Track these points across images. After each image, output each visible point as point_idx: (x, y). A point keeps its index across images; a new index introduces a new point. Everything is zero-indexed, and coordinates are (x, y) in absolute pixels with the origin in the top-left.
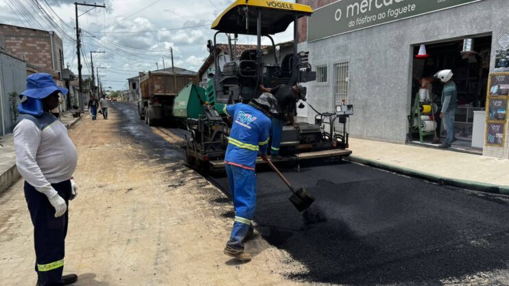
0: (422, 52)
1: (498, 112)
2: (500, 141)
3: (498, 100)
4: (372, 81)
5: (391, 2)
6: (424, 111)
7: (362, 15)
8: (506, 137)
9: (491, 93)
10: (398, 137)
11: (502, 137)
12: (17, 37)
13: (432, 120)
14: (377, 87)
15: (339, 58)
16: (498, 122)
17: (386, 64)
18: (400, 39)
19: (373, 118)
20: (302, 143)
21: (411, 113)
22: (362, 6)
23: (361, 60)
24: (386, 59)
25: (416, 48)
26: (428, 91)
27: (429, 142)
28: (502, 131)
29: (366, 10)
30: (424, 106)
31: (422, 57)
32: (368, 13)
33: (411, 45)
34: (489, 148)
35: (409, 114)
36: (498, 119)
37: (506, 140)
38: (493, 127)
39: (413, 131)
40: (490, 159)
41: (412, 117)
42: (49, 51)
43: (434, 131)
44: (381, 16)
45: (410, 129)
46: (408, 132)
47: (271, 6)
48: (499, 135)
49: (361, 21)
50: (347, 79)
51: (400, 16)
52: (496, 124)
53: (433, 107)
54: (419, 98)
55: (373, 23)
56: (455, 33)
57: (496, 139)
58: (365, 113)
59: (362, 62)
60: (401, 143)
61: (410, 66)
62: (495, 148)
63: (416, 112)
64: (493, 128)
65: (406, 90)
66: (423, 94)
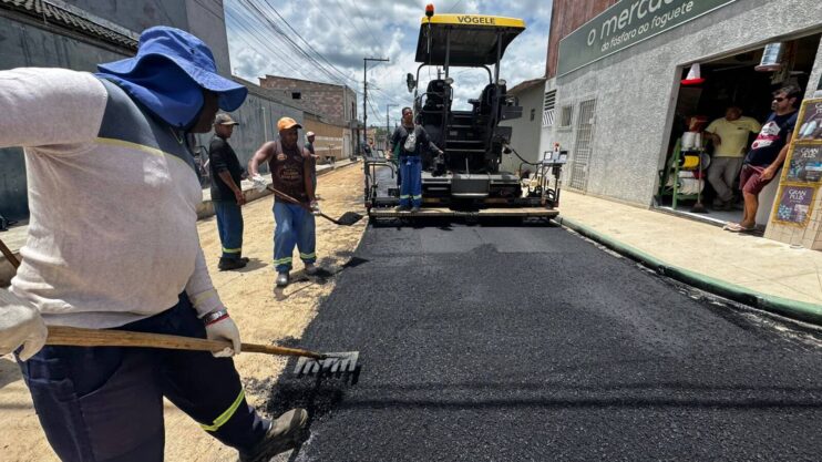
0: (693, 75)
1: (807, 168)
2: (800, 217)
3: (811, 147)
4: (620, 122)
5: (659, 6)
6: (685, 165)
7: (619, 32)
8: (814, 212)
9: (799, 136)
10: (642, 199)
11: (806, 211)
12: (320, 91)
13: (697, 178)
14: (625, 130)
15: (587, 94)
16: (804, 185)
17: (640, 98)
18: (665, 59)
19: (615, 172)
20: (491, 196)
21: (666, 166)
22: (621, 20)
23: (610, 94)
24: (641, 90)
25: (685, 70)
26: (698, 135)
27: (686, 209)
28: (808, 201)
29: (625, 24)
30: (687, 158)
31: (693, 84)
32: (627, 29)
33: (678, 67)
34: (778, 227)
35: (662, 167)
36: (805, 180)
37: (813, 217)
38: (793, 194)
39: (664, 193)
40: (774, 246)
41: (665, 173)
42: (342, 104)
43: (696, 194)
44: (644, 29)
45: (660, 189)
46: (656, 193)
47: (464, 22)
48: (801, 208)
49: (616, 41)
50: (591, 121)
51: (669, 24)
52: (799, 189)
53: (702, 161)
54: (681, 146)
55: (632, 40)
56: (750, 38)
57: (794, 213)
58: (606, 165)
59: (612, 98)
60: (644, 208)
61: (672, 99)
62: (789, 229)
63: (674, 166)
64: (792, 196)
65: (661, 134)
66: (690, 139)
